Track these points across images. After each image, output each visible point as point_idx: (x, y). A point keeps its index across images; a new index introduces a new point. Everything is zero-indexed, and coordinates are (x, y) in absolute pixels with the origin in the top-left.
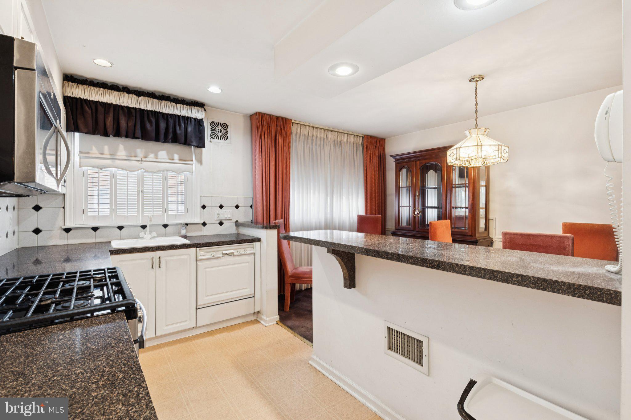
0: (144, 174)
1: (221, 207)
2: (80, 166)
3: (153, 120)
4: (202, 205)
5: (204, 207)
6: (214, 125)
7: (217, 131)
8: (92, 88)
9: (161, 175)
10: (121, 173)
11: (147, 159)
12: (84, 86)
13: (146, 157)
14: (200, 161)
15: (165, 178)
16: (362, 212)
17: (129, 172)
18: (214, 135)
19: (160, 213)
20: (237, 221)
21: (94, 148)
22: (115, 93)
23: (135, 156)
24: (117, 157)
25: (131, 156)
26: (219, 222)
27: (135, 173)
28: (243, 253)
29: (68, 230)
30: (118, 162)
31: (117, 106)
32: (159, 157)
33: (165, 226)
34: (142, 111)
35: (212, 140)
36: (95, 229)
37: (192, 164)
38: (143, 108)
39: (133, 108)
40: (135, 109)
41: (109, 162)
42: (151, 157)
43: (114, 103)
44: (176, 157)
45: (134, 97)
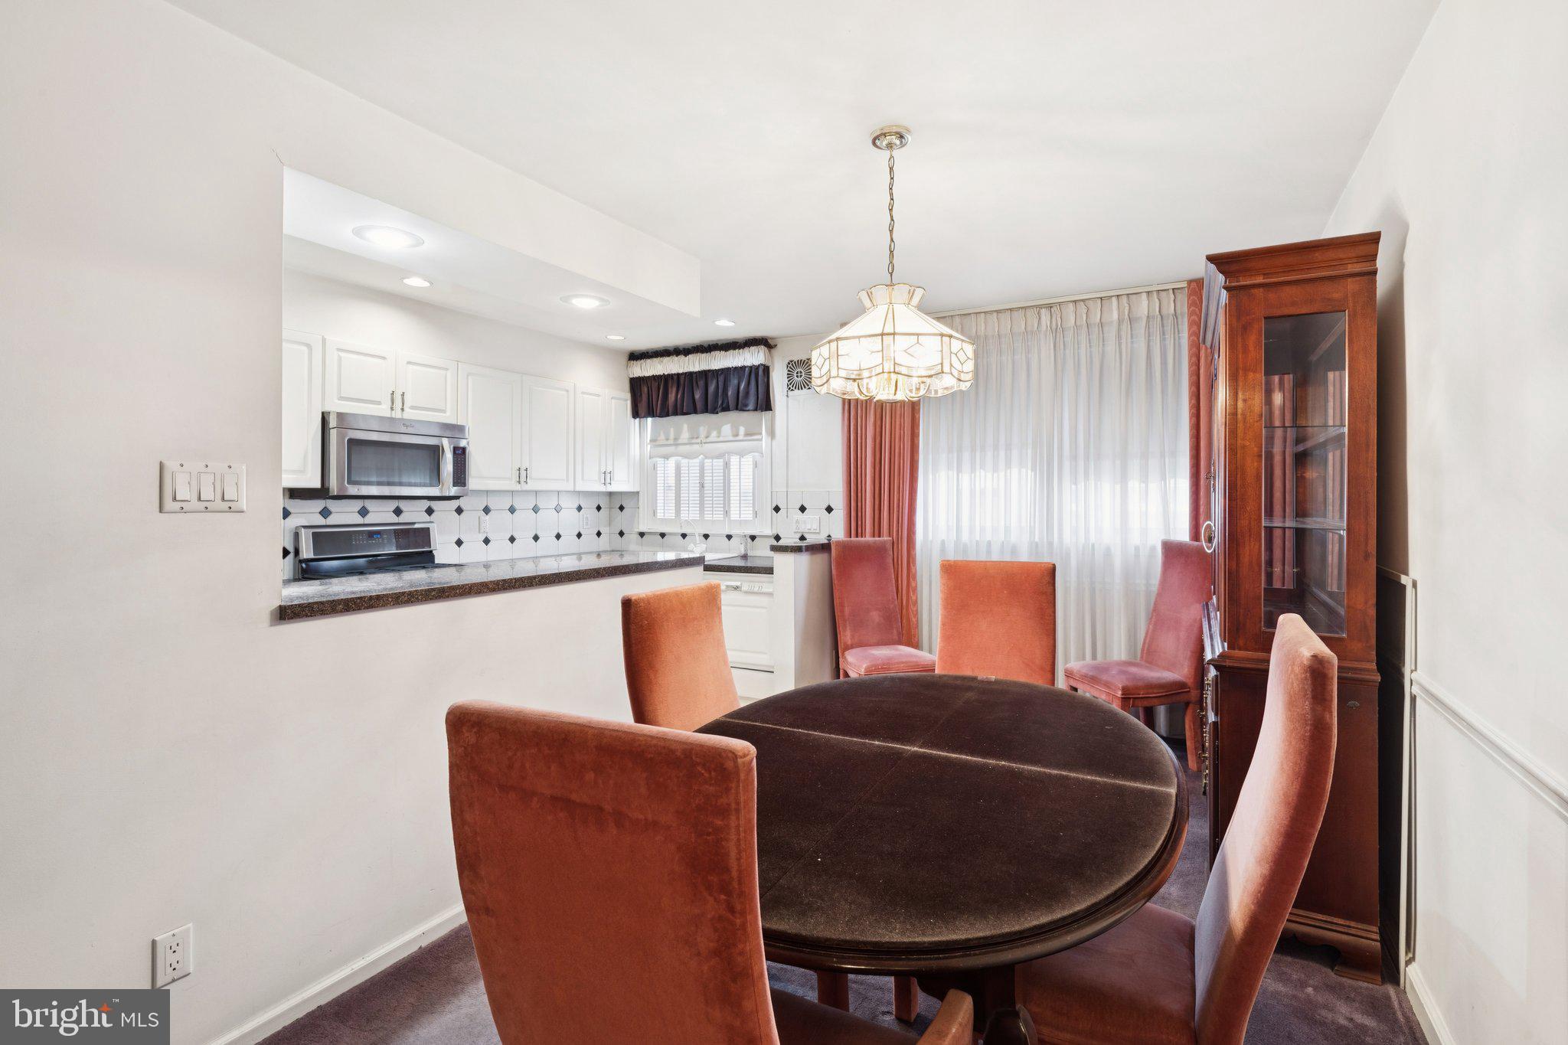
0: (706, 461)
1: (803, 509)
2: (650, 458)
3: (701, 383)
4: (774, 506)
5: (777, 509)
6: (792, 365)
7: (795, 375)
8: (648, 361)
9: (722, 460)
10: (684, 462)
11: (708, 440)
12: (642, 361)
13: (707, 437)
14: (772, 434)
15: (727, 465)
16: (1182, 534)
17: (691, 461)
18: (792, 386)
19: (721, 517)
20: (829, 536)
21: (662, 433)
22: (666, 359)
23: (697, 438)
24: (680, 441)
25: (694, 436)
26: (799, 535)
27: (697, 461)
28: (756, 590)
29: (642, 534)
30: (681, 449)
31: (669, 375)
32: (722, 434)
33: (729, 537)
34: (691, 374)
35: (790, 393)
36: (663, 535)
37: (761, 440)
38: (692, 369)
39: (682, 374)
40: (685, 374)
41: (672, 449)
42: (714, 434)
43: (666, 374)
44: (742, 430)
45: (682, 358)
